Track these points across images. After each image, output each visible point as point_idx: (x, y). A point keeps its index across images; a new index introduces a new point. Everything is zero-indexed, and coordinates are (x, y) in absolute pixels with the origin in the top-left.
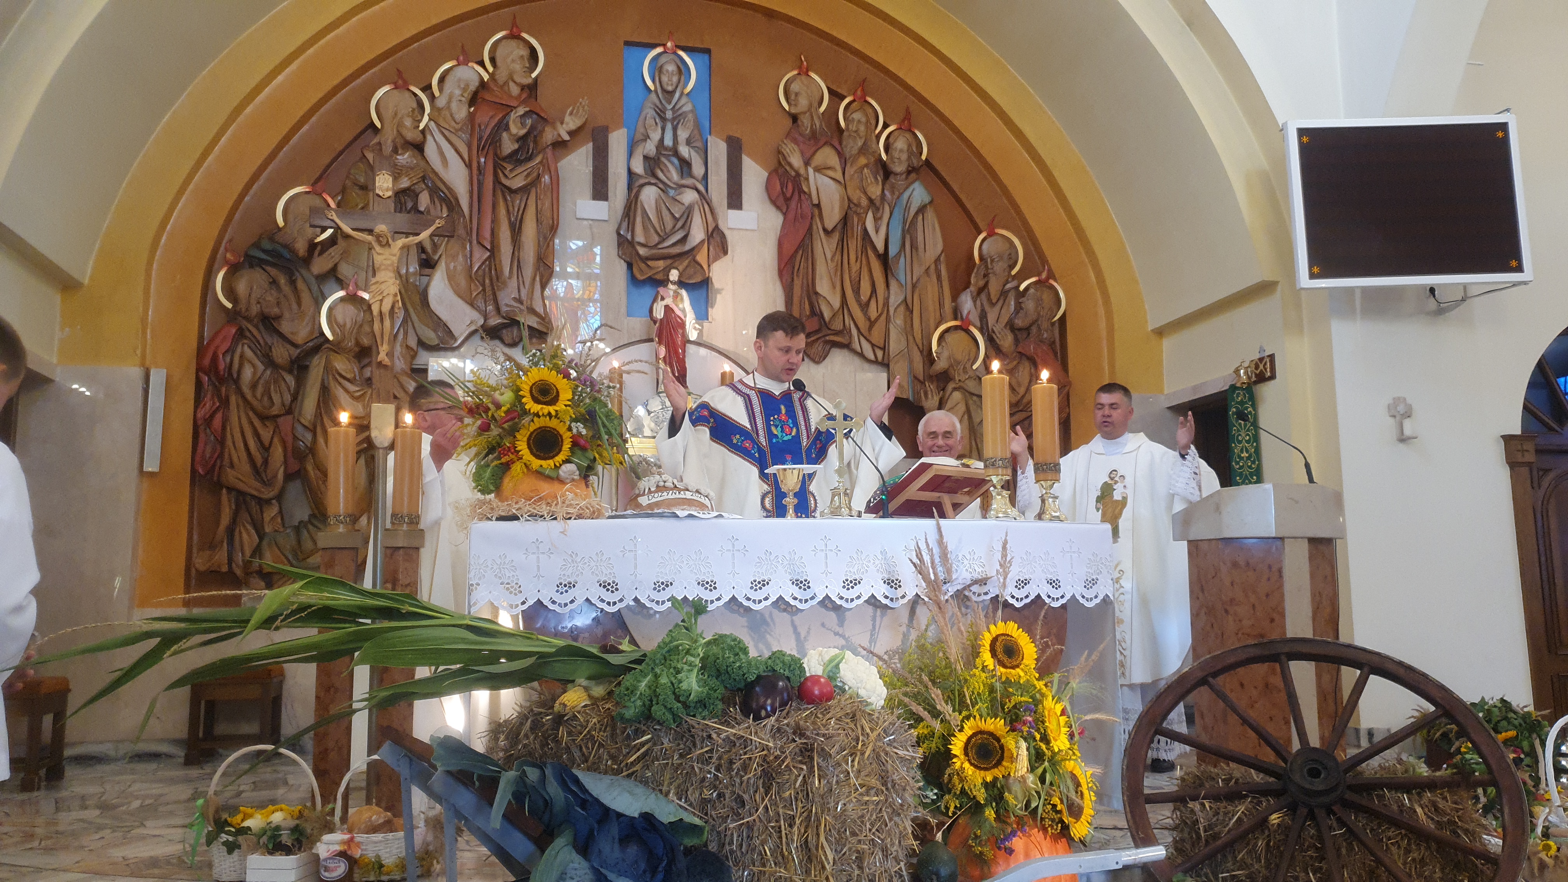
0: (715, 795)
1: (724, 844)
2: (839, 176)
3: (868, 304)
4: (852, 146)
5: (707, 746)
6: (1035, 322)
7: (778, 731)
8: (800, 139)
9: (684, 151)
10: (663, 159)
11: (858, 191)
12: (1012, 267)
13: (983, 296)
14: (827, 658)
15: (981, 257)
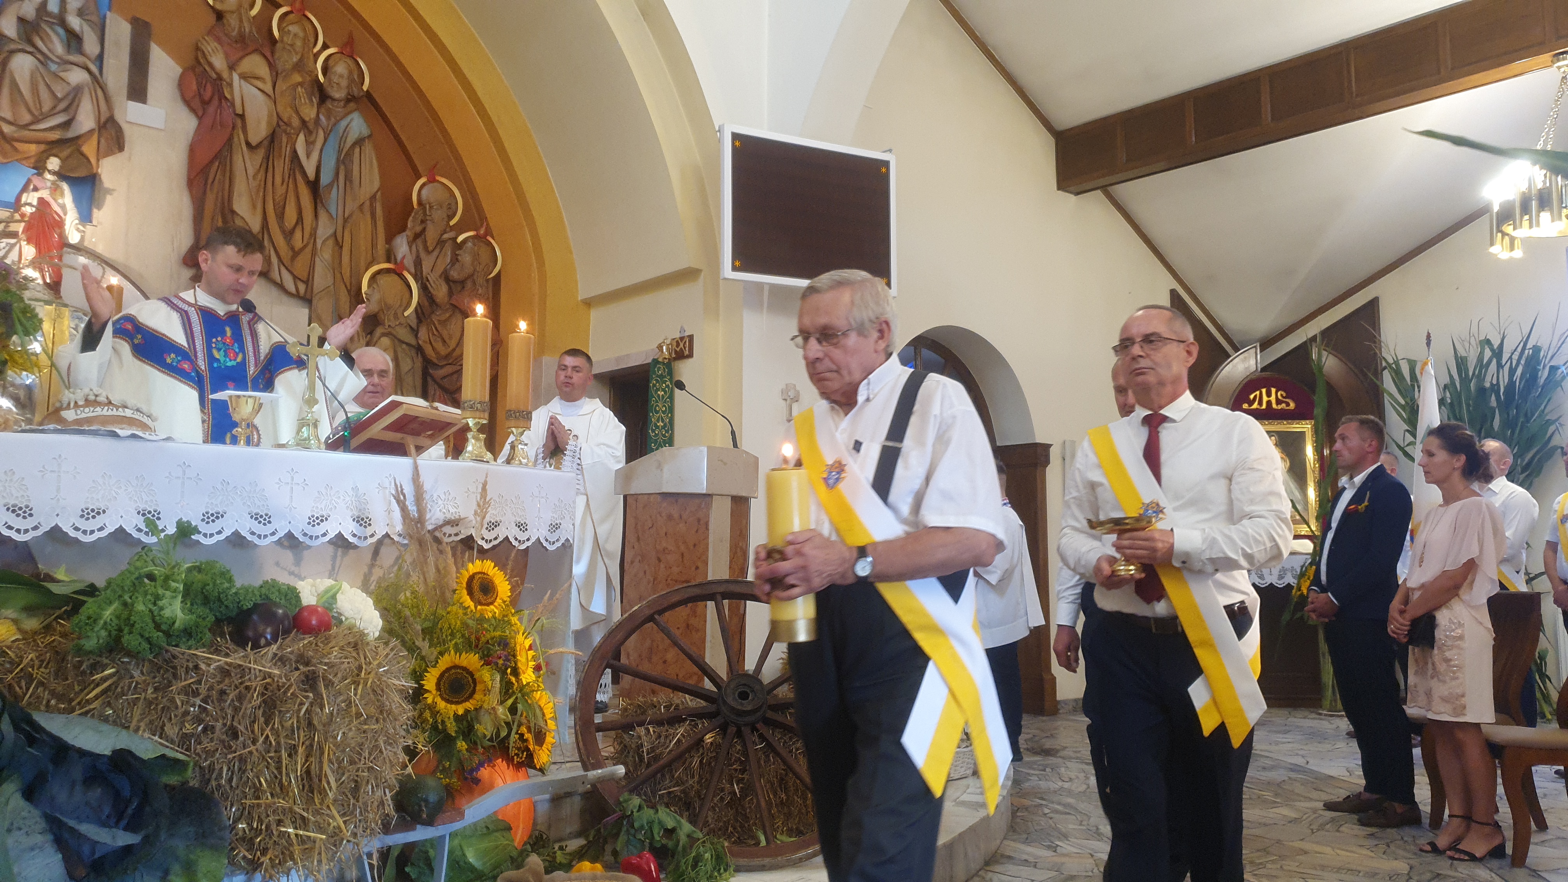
0: (200, 728)
1: (209, 780)
2: (268, 88)
3: (292, 232)
4: (287, 59)
5: (192, 677)
6: (471, 276)
7: (280, 660)
8: (224, 38)
9: (74, 22)
10: (44, 26)
11: (289, 109)
12: (451, 217)
13: (419, 242)
14: (322, 588)
15: (420, 203)
